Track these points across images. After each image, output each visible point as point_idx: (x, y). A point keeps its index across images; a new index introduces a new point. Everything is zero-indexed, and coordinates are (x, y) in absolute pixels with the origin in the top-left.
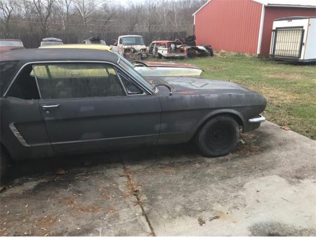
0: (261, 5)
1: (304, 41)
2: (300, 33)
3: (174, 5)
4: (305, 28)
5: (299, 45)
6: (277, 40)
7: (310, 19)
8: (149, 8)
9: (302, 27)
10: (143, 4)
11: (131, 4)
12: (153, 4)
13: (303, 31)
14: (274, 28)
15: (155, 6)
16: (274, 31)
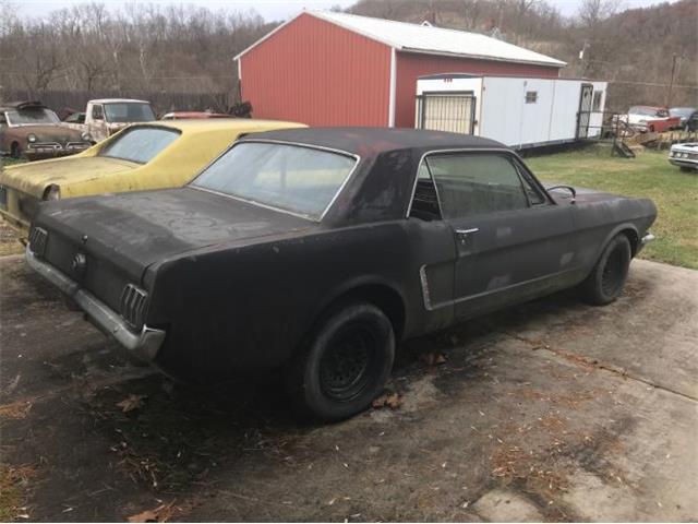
0: (390, 48)
1: (477, 118)
2: (469, 103)
3: (128, 30)
4: (477, 94)
5: (468, 123)
6: (427, 114)
7: (485, 78)
8: (63, 33)
9: (472, 92)
10: (46, 22)
11: (13, 22)
12: (74, 23)
13: (474, 99)
14: (419, 93)
15: (78, 29)
16: (420, 97)
